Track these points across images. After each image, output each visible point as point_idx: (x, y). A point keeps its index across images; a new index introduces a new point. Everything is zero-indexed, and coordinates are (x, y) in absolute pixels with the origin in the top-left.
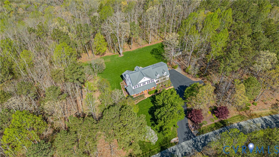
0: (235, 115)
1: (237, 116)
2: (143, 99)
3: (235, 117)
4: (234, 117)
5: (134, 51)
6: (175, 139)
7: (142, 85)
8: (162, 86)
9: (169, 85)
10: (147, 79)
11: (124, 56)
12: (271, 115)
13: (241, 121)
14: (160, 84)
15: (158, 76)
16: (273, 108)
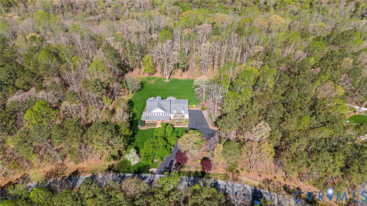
1: (222, 174)
2: (154, 127)
3: (220, 174)
4: (218, 174)
5: (183, 80)
6: (154, 169)
7: (156, 114)
8: (177, 122)
9: (185, 124)
10: (161, 111)
11: (169, 82)
12: (255, 187)
13: (221, 180)
14: (177, 119)
15: (175, 112)
16: (263, 182)
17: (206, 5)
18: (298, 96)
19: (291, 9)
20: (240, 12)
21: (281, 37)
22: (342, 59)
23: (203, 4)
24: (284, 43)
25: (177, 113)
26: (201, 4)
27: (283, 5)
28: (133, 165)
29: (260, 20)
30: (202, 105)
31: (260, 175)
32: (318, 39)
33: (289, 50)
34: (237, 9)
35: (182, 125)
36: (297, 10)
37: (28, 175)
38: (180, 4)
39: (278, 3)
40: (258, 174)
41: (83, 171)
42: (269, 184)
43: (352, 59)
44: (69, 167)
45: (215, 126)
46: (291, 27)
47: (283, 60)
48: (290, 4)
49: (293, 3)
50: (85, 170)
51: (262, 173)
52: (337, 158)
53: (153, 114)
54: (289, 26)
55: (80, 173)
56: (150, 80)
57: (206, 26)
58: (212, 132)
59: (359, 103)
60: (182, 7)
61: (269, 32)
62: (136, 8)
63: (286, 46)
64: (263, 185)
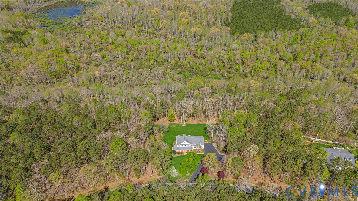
0: (231, 180)
1: (231, 181)
2: (182, 155)
3: (230, 181)
5: (194, 124)
6: (187, 180)
7: (183, 146)
8: (197, 151)
9: (202, 152)
10: (187, 143)
11: (185, 126)
12: (253, 187)
13: (231, 184)
14: (197, 149)
15: (196, 143)
16: (258, 184)
17: (201, 73)
18: (273, 130)
19: (262, 75)
20: (226, 78)
21: (258, 95)
22: (297, 107)
23: (199, 73)
24: (260, 98)
25: (197, 145)
26: (197, 73)
27: (256, 72)
28: (175, 177)
29: (242, 83)
30: (211, 140)
31: (255, 180)
32: (281, 95)
33: (264, 103)
34: (224, 75)
35: (200, 153)
36: (266, 75)
37: (108, 187)
38: (182, 73)
39: (252, 70)
40: (254, 179)
41: (142, 183)
42: (262, 185)
43: (303, 107)
44: (133, 180)
45: (223, 152)
46: (263, 88)
47: (261, 109)
48: (261, 71)
49: (263, 70)
50: (143, 182)
51: (256, 178)
52: (298, 162)
53: (182, 145)
54: (262, 87)
55: (141, 184)
56: (172, 125)
57: (208, 89)
58: (221, 156)
59: (314, 136)
60: (184, 75)
61: (249, 91)
62: (152, 76)
63: (262, 100)
64: (258, 186)
